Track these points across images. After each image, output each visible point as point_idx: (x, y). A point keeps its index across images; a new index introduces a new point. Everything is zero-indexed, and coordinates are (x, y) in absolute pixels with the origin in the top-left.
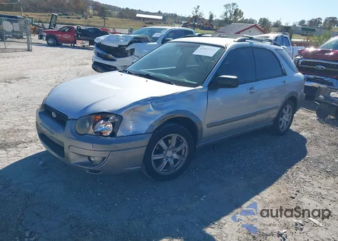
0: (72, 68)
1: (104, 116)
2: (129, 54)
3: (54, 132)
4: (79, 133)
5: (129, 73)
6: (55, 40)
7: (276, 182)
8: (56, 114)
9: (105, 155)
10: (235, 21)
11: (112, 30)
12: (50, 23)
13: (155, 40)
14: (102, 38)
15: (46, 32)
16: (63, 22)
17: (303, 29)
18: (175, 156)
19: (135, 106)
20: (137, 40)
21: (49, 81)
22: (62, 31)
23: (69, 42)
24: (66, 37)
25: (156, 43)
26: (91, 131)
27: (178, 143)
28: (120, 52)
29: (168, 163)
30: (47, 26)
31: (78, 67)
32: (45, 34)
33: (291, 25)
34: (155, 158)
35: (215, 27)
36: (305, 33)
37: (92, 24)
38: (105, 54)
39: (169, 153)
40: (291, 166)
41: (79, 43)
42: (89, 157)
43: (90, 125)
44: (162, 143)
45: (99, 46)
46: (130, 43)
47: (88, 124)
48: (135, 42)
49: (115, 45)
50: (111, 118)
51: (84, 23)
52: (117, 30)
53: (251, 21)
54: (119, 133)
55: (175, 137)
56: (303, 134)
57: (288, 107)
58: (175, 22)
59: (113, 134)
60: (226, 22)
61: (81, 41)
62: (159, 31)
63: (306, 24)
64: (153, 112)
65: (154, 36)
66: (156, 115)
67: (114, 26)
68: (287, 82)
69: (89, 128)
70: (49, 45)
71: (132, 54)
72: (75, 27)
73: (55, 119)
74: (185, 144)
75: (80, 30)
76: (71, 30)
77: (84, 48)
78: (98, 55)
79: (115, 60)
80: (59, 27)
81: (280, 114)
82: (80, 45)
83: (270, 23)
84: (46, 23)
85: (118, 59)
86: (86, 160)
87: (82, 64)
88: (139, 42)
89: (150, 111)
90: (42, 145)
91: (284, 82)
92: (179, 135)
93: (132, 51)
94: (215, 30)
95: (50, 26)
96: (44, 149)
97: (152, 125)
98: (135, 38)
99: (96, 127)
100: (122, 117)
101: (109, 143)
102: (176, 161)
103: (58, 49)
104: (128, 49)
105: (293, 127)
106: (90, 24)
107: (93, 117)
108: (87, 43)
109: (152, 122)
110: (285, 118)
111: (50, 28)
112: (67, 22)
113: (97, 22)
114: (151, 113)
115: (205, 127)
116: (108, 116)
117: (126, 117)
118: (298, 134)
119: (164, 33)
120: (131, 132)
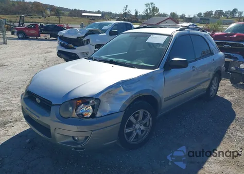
0: (40, 56)
1: (85, 100)
2: (86, 43)
3: (40, 116)
4: (64, 116)
5: (95, 60)
6: (24, 35)
7: (222, 142)
8: (40, 99)
9: (88, 134)
10: (154, 15)
11: (65, 26)
12: (19, 22)
13: (104, 31)
14: (63, 32)
15: (17, 29)
16: (28, 21)
17: (201, 19)
18: (142, 128)
19: (109, 90)
20: (91, 33)
21: (24, 67)
22: (29, 28)
23: (34, 36)
24: (33, 32)
25: (105, 34)
26: (75, 114)
27: (144, 117)
28: (78, 42)
29: (137, 134)
30: (17, 24)
31: (44, 55)
32: (16, 31)
33: (192, 16)
34: (127, 131)
35: (139, 20)
36: (202, 22)
37: (51, 22)
38: (66, 44)
39: (137, 126)
40: (228, 126)
41: (42, 36)
42: (73, 137)
43: (73, 109)
44: (132, 118)
45: (62, 38)
46: (86, 35)
47: (71, 108)
48: (90, 34)
49: (74, 37)
50: (91, 102)
51: (44, 22)
52: (70, 26)
53: (165, 15)
54: (98, 114)
55: (141, 112)
56: (226, 98)
57: (216, 78)
58: (111, 18)
59: (93, 116)
60: (148, 16)
61: (44, 35)
62: (107, 24)
63: (202, 15)
64: (124, 93)
65: (103, 28)
66: (127, 96)
67: (67, 23)
68: (215, 59)
69: (73, 112)
70: (19, 39)
71: (87, 43)
72: (39, 24)
73: (39, 104)
74: (149, 117)
75: (42, 26)
76: (35, 27)
77: (46, 39)
78: (61, 45)
79: (75, 49)
80: (26, 25)
81: (211, 84)
82: (43, 38)
83: (178, 15)
84: (15, 22)
85: (77, 48)
86: (71, 139)
87: (47, 52)
88: (93, 34)
89: (122, 92)
90: (26, 123)
91: (213, 60)
92: (144, 110)
93: (88, 41)
94: (140, 22)
95: (19, 24)
96: (29, 127)
97: (124, 105)
98: (90, 31)
99: (78, 110)
100: (100, 100)
101: (91, 124)
102: (142, 131)
103: (26, 42)
104: (84, 39)
105: (219, 94)
106: (49, 22)
107: (75, 102)
108: (48, 36)
109: (124, 101)
110: (214, 88)
111: (19, 26)
112: (31, 21)
113: (54, 20)
114: (123, 94)
115: (163, 101)
116: (88, 100)
117: (103, 100)
118: (223, 98)
119: (110, 26)
120: (108, 113)
